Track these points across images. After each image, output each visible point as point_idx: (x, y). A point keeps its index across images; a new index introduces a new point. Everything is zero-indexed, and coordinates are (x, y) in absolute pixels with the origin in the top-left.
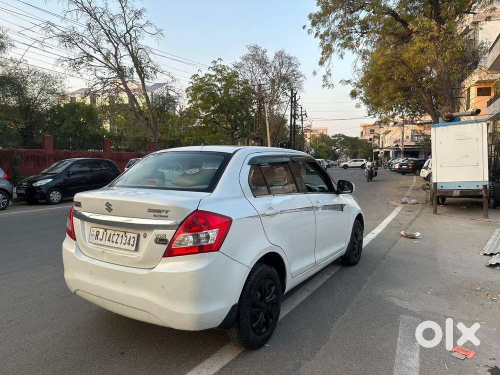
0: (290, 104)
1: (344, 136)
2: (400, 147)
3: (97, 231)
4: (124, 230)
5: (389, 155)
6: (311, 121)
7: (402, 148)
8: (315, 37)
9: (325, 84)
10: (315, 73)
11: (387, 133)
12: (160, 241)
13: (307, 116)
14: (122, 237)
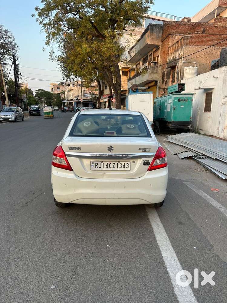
0: (13, 66)
1: (44, 91)
2: (80, 100)
3: (96, 163)
4: (118, 161)
5: (72, 105)
6: (26, 79)
7: (81, 101)
8: (40, 24)
9: (50, 58)
10: (44, 50)
11: (70, 91)
12: (146, 163)
13: (21, 76)
14: (117, 164)
